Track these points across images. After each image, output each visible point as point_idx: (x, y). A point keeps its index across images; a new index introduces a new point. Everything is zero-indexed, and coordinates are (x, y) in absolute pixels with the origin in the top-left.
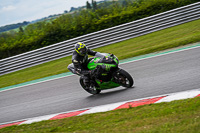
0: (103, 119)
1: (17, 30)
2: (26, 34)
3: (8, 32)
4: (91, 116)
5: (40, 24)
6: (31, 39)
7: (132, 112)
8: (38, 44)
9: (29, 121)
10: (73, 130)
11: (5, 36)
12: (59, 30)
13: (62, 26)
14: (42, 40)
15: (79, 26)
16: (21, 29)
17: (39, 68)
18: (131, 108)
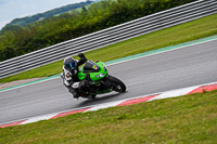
0: (174, 105)
1: (80, 10)
2: (90, 14)
3: (70, 12)
4: (162, 101)
6: (96, 19)
7: (206, 96)
8: (103, 25)
10: (142, 116)
11: (66, 16)
12: (126, 9)
13: (128, 4)
14: (107, 21)
15: (148, 4)
16: (84, 8)
17: (104, 51)
18: (205, 92)
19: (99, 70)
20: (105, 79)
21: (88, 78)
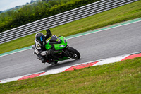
0: (56, 79)
4: (47, 76)
5: (9, 13)
6: (4, 23)
7: (76, 73)
8: (9, 27)
9: (4, 82)
10: (35, 86)
12: (23, 17)
13: (25, 13)
14: (11, 24)
15: (37, 13)
18: (75, 70)
19: (61, 42)
20: (65, 49)
21: (53, 48)
